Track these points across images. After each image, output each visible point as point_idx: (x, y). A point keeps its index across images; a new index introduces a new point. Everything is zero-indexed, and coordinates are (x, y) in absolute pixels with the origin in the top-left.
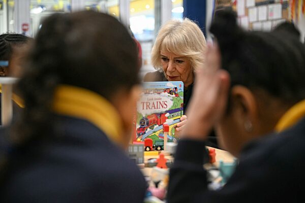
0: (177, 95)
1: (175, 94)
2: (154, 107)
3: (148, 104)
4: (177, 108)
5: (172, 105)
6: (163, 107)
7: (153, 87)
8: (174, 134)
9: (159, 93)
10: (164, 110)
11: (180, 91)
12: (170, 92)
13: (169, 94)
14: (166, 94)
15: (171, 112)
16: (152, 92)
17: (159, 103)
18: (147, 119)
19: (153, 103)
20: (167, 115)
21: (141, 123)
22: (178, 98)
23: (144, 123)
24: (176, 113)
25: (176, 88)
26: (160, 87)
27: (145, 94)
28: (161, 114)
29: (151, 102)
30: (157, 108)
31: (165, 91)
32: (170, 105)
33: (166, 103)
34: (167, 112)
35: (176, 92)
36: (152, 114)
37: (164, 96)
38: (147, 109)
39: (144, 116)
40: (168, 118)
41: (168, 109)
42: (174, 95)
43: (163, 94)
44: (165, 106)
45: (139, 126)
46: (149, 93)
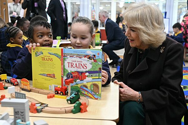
0: (95, 61)
1: (94, 59)
2: (77, 66)
3: (72, 64)
4: (95, 70)
5: (91, 67)
6: (83, 68)
7: (76, 53)
8: (92, 89)
9: (81, 58)
10: (84, 70)
11: (98, 58)
12: (90, 58)
13: (89, 59)
14: (86, 59)
15: (90, 72)
16: (75, 56)
17: (80, 64)
18: (71, 74)
19: (76, 64)
20: (87, 74)
21: (67, 76)
22: (97, 63)
23: (70, 76)
24: (95, 74)
25: (94, 56)
26: (81, 53)
27: (70, 57)
28: (82, 73)
29: (75, 63)
30: (79, 68)
31: (85, 57)
32: (89, 67)
33: (86, 65)
34: (87, 72)
35: (95, 59)
36: (75, 72)
37: (85, 60)
38: (71, 67)
39: (69, 72)
40: (87, 76)
41: (87, 70)
42: (92, 61)
43: (84, 58)
44: (86, 68)
45: (66, 78)
46: (73, 57)
